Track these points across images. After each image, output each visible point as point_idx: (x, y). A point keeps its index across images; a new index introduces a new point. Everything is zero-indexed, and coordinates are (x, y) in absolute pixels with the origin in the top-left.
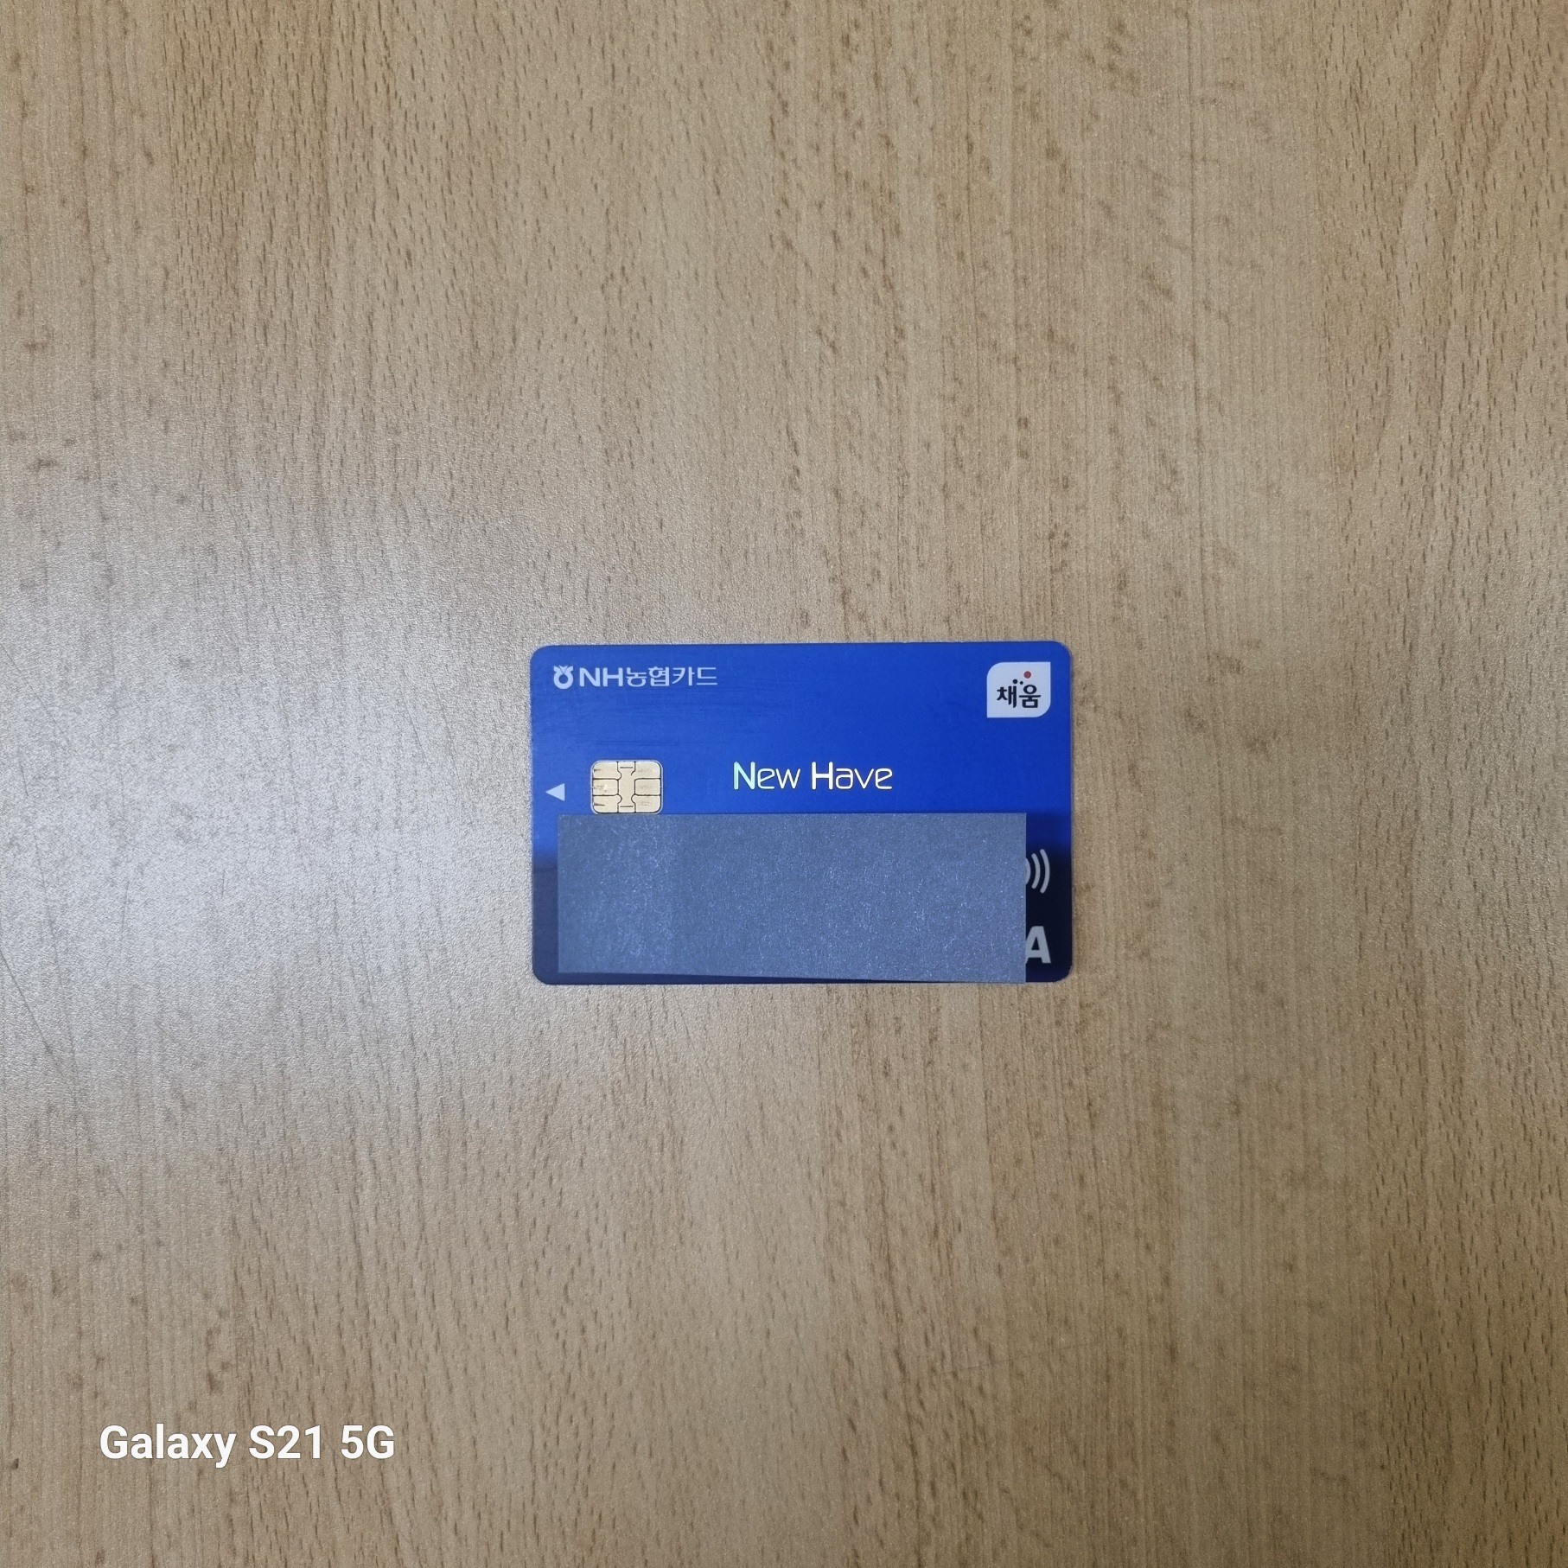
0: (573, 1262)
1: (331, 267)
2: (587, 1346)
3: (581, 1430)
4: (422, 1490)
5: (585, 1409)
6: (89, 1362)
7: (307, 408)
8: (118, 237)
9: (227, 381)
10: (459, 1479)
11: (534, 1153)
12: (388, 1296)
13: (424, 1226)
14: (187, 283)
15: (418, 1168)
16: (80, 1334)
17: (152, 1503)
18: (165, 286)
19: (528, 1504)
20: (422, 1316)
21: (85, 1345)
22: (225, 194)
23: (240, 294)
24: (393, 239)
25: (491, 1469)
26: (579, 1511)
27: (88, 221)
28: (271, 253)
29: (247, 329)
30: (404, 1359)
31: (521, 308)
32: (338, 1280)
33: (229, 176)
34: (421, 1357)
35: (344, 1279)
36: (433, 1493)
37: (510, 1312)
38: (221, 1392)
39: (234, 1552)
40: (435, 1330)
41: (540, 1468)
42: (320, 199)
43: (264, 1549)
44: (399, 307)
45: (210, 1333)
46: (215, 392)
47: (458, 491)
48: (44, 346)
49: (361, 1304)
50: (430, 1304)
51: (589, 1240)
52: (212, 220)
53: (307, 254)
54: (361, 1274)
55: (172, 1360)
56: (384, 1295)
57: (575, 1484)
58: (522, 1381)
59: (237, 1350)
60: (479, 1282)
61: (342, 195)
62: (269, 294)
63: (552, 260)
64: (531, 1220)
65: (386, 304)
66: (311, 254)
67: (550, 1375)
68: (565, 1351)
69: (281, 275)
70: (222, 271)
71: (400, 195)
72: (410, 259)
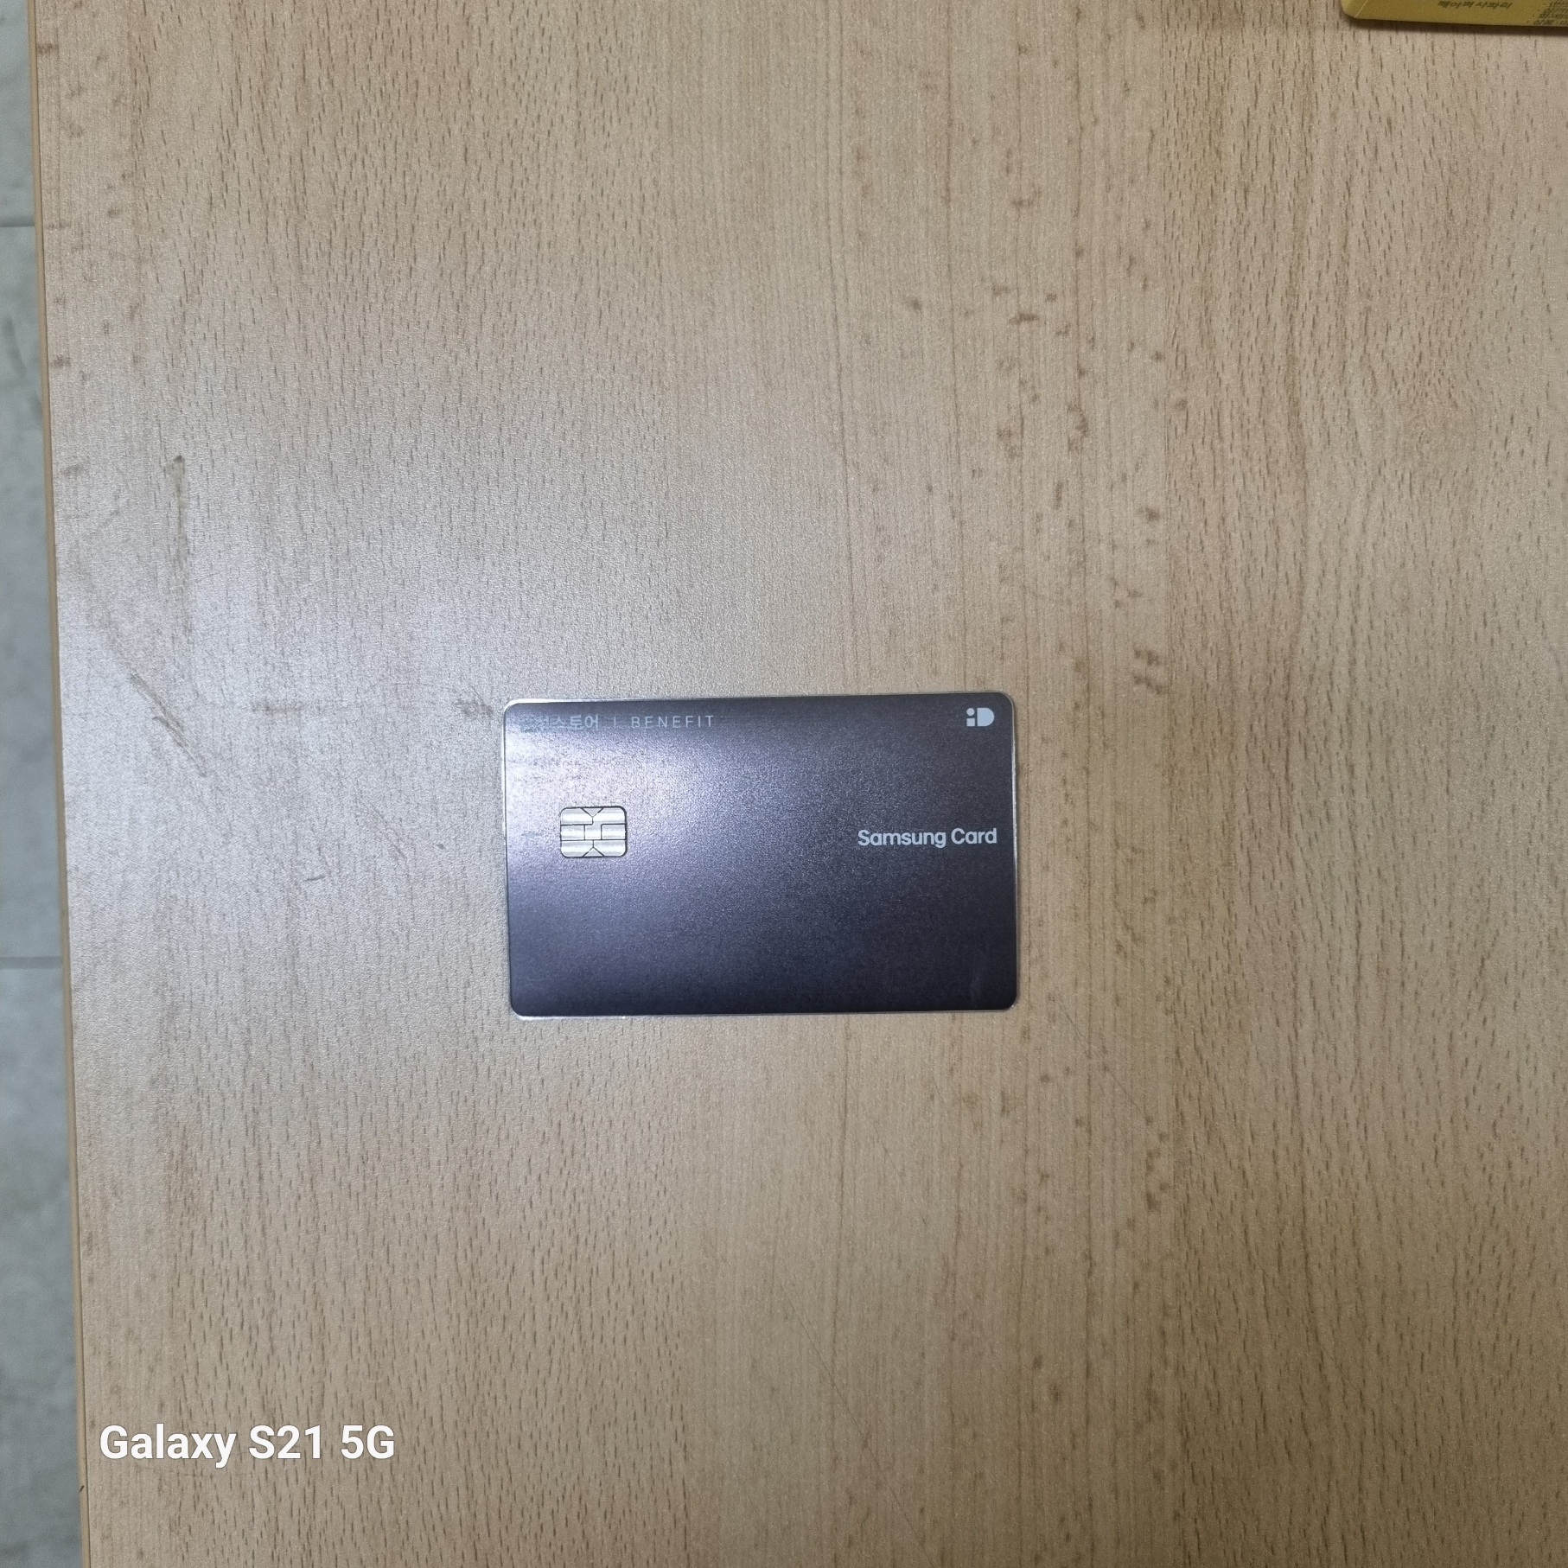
0: (1503, 1101)
1: (1313, 133)
2: (1512, 1181)
3: (1504, 1260)
4: (1349, 1310)
5: (1508, 1241)
6: (1033, 1177)
7: (1283, 268)
8: (1107, 98)
9: (1206, 243)
10: (1383, 1302)
11: (1469, 996)
12: (1322, 1125)
13: (1359, 1060)
14: (1172, 147)
15: (1356, 1007)
16: (1027, 1152)
17: (1088, 1314)
18: (1150, 148)
19: (1449, 1327)
20: (1355, 1148)
21: (1031, 1162)
22: (1213, 59)
23: (1223, 156)
24: (1375, 106)
25: (1414, 1294)
26: (1497, 1338)
27: (1078, 82)
28: (1254, 118)
29: (1228, 192)
30: (1336, 1186)
31: (1497, 177)
32: (1276, 1110)
33: (1218, 41)
34: (1352, 1185)
35: (1281, 1109)
36: (1357, 1313)
37: (1440, 1147)
38: (1160, 1212)
39: (1166, 1362)
40: (1366, 1161)
41: (1461, 1294)
42: (1305, 66)
43: (1194, 1360)
44: (1378, 173)
45: (1150, 1155)
46: (1194, 253)
47: (1426, 354)
48: (1030, 204)
49: (1297, 1133)
50: (1363, 1134)
51: (1518, 1081)
52: (1198, 84)
53: (1290, 121)
54: (1298, 1105)
55: (1114, 1181)
56: (1318, 1126)
57: (1495, 1311)
58: (1448, 1212)
59: (1175, 1173)
60: (1411, 1115)
61: (1328, 65)
62: (1252, 159)
63: (1530, 132)
64: (1462, 1059)
65: (1365, 170)
66: (1294, 121)
67: (1475, 1208)
68: (1491, 1184)
69: (1264, 138)
70: (1206, 134)
71: (1384, 64)
72: (1390, 127)
